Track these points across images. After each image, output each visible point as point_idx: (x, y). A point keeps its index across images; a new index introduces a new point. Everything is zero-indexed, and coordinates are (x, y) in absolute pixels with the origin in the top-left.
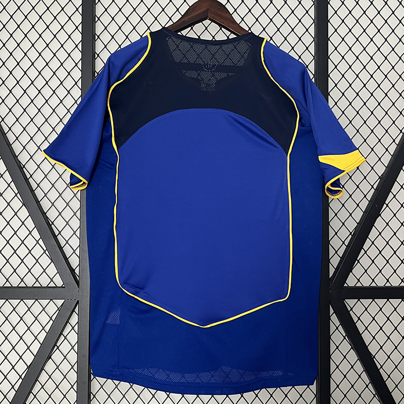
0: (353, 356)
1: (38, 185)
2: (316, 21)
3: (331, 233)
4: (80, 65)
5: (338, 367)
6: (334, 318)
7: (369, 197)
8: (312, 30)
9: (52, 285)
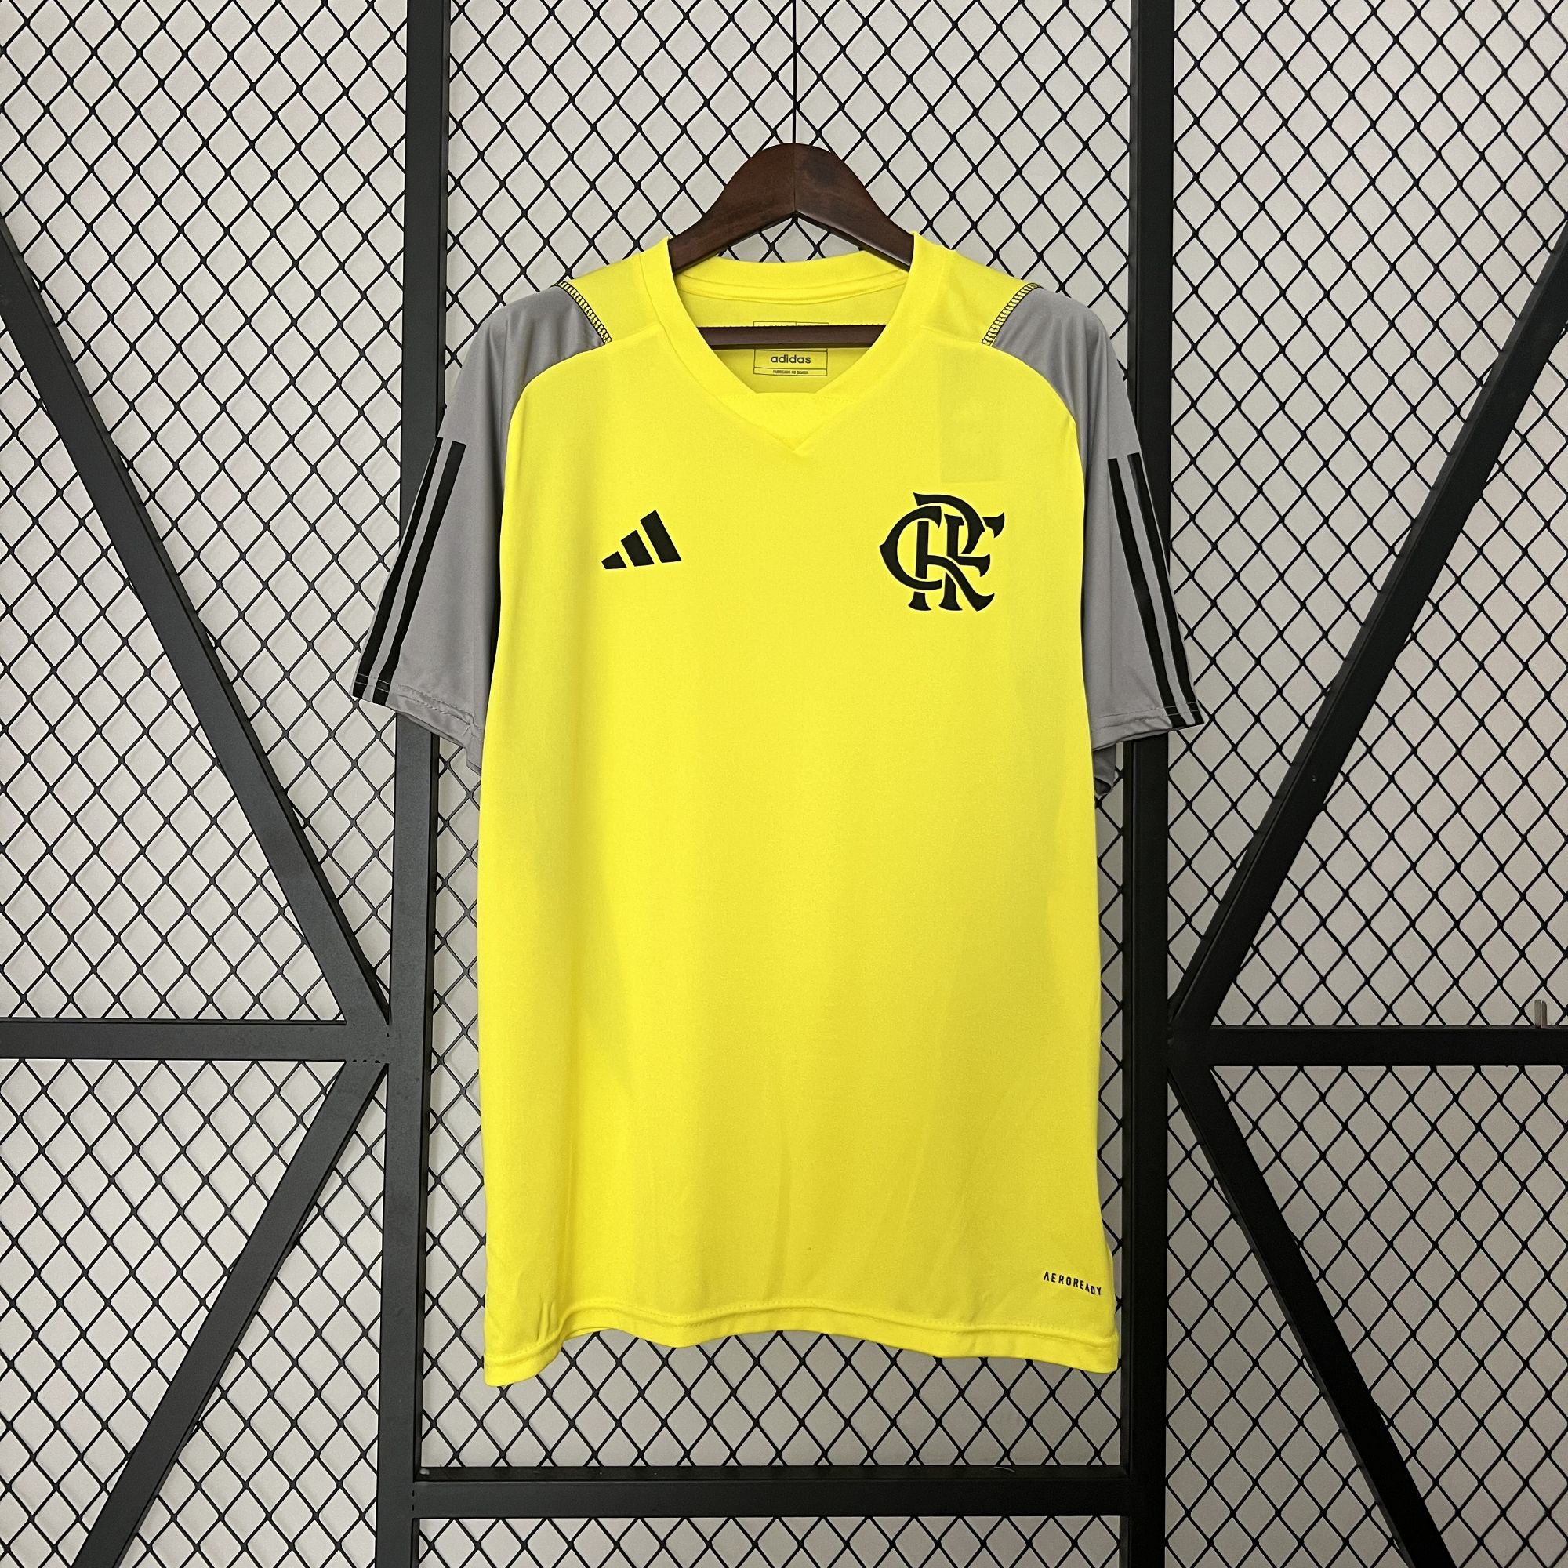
0: (1236, 1241)
1: (263, 703)
2: (1134, 204)
3: (1175, 862)
4: (397, 327)
5: (1188, 1274)
6: (1180, 1124)
7: (1292, 750)
8: (1122, 232)
9: (304, 1015)
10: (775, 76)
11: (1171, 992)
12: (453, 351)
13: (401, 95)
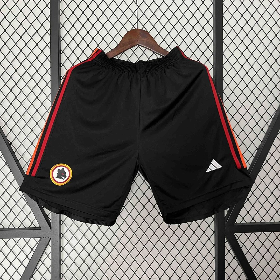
0: (240, 270)
1: (22, 157)
2: (214, 41)
4: (50, 71)
5: (229, 277)
6: (227, 245)
7: (250, 162)
8: (211, 47)
9: (32, 226)
10: (134, 13)
11: (225, 215)
12: (62, 76)
13: (49, 19)
